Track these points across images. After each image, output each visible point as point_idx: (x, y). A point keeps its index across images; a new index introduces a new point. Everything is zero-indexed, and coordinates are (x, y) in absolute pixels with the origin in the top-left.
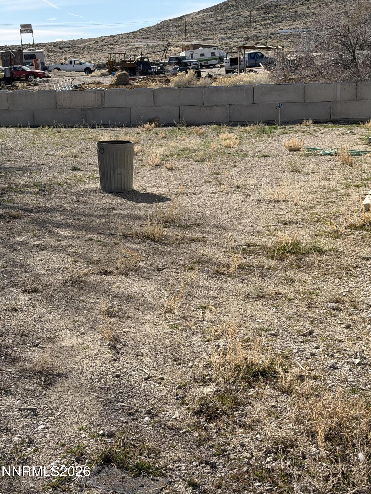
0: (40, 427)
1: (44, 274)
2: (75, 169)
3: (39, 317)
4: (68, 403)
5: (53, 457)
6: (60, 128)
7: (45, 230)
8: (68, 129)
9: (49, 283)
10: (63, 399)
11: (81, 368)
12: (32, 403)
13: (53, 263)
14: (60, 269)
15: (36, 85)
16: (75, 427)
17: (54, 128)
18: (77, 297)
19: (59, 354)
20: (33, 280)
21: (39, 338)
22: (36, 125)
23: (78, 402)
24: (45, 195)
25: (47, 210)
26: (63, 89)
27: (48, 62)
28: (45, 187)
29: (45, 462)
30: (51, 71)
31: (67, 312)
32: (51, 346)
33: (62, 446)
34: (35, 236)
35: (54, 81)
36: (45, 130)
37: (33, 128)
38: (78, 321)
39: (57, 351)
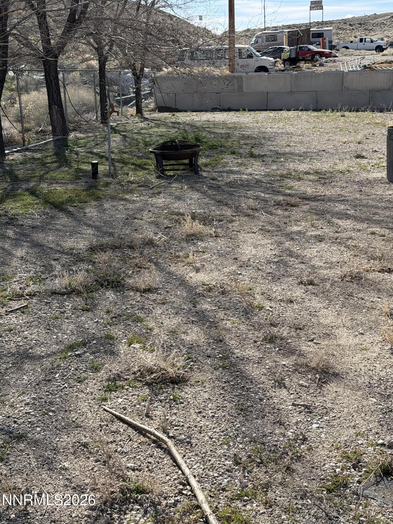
0: (315, 426)
1: (321, 267)
2: (359, 157)
3: (315, 311)
4: (344, 405)
5: (327, 459)
6: (345, 111)
7: (323, 220)
8: (353, 113)
9: (326, 277)
10: (339, 400)
11: (359, 370)
12: (306, 399)
13: (331, 255)
14: (338, 263)
15: (321, 65)
16: (352, 431)
17: (338, 111)
18: (356, 294)
19: (335, 352)
20: (310, 272)
21: (314, 333)
22: (318, 108)
23: (355, 406)
24: (325, 183)
25: (326, 200)
26: (351, 69)
27: (336, 41)
28: (325, 175)
29: (319, 463)
30: (338, 50)
31: (344, 309)
32: (326, 343)
33: (338, 449)
34: (312, 226)
35: (341, 61)
36: (327, 114)
37: (315, 111)
38: (356, 319)
39: (333, 349)
